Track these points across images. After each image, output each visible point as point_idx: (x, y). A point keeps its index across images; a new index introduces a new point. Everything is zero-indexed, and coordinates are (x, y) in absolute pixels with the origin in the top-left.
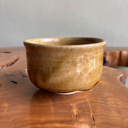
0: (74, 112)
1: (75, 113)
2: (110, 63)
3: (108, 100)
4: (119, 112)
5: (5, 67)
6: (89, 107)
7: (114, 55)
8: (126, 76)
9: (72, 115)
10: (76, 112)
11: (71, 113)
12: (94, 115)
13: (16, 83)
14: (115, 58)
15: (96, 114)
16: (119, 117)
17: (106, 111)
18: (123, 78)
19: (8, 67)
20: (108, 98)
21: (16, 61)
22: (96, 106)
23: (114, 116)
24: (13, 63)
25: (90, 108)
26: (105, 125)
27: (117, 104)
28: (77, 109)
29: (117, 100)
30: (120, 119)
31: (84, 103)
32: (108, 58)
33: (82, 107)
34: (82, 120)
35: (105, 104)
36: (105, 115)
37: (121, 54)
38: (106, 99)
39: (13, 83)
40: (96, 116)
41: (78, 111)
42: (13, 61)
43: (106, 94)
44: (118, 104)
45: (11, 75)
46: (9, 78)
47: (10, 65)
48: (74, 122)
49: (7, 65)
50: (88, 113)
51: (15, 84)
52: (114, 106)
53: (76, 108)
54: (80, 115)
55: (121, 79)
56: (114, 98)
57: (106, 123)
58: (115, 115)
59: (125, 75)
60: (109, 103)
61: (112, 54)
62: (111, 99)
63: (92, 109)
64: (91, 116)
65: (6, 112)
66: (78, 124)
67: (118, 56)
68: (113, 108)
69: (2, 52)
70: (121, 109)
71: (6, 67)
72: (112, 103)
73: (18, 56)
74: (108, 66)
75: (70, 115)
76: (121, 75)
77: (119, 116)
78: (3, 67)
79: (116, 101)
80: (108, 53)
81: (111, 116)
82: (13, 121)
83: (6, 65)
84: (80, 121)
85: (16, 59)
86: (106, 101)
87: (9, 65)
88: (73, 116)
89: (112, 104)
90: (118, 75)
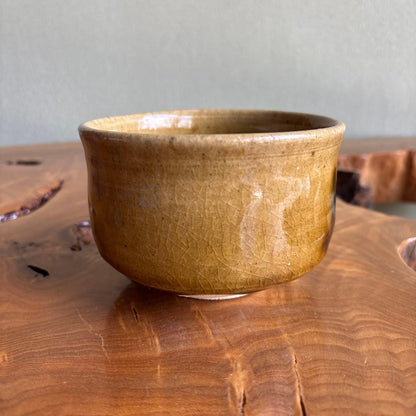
0: (236, 385)
1: (240, 391)
2: (373, 193)
3: (360, 335)
4: (398, 384)
5: (14, 217)
6: (290, 363)
7: (389, 163)
9: (226, 396)
10: (243, 383)
11: (225, 388)
12: (306, 398)
13: (45, 273)
14: (392, 174)
15: (315, 393)
16: (396, 403)
17: (349, 381)
19: (25, 214)
20: (360, 330)
21: (55, 191)
22: (315, 360)
23: (382, 402)
24: (43, 201)
25: (295, 368)
27: (392, 354)
28: (246, 372)
29: (393, 336)
30: (399, 412)
31: (272, 350)
32: (367, 177)
33: (266, 366)
35: (346, 351)
36: (346, 397)
37: (411, 159)
38: (354, 332)
39: (36, 273)
40: (314, 400)
41: (250, 381)
42: (42, 192)
43: (353, 314)
44: (396, 352)
45: (31, 244)
46: (25, 256)
47: (33, 209)
49: (22, 209)
50: (287, 389)
51: (41, 276)
52: (383, 360)
53: (243, 369)
54: (255, 398)
55: (410, 254)
56: (380, 328)
60: (364, 348)
61: (382, 163)
62: (373, 333)
63: (300, 371)
64: (295, 403)
67: (401, 166)
68: (377, 367)
70: (406, 371)
71: (19, 216)
72: (375, 347)
73: (62, 177)
74: (367, 206)
75: (221, 398)
76: (411, 240)
77: (399, 400)
78: (9, 215)
79: (389, 341)
80: (367, 158)
81: (367, 402)
83: (18, 208)
85: (55, 185)
86: (352, 341)
87: (30, 206)
88: (229, 399)
89: (373, 353)
90: (399, 241)
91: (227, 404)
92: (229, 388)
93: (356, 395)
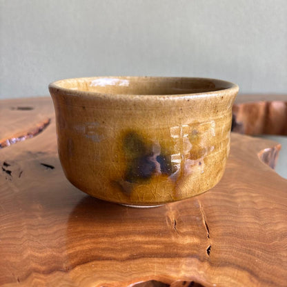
0: (170, 217)
1: (173, 219)
3: (237, 195)
4: (257, 215)
5: (24, 139)
6: (199, 207)
7: (254, 110)
8: (275, 151)
9: (165, 221)
10: (174, 216)
11: (164, 218)
12: (208, 222)
13: (52, 168)
14: (256, 116)
15: (212, 220)
16: (256, 223)
17: (230, 214)
18: (269, 156)
19: (30, 137)
20: (237, 192)
21: (46, 125)
22: (212, 206)
24: (40, 131)
25: (202, 209)
26: (229, 237)
27: (254, 202)
28: (175, 211)
29: (254, 195)
30: (257, 226)
32: (241, 118)
33: (186, 208)
34: (184, 230)
35: (229, 202)
36: (229, 221)
37: (268, 108)
38: (233, 193)
39: (46, 167)
40: (212, 222)
41: (178, 215)
42: (39, 125)
43: (232, 185)
44: (256, 201)
45: (40, 153)
46: (37, 158)
47: (35, 134)
48: (171, 233)
49: (28, 134)
50: (197, 218)
51: (49, 169)
52: (248, 205)
53: (173, 210)
54: (181, 222)
55: (266, 158)
56: (248, 192)
57: (231, 234)
58: (248, 220)
59: (273, 149)
60: (239, 200)
61: (250, 109)
62: (243, 194)
63: (204, 210)
64: (203, 224)
65: (40, 218)
66: (177, 237)
67: (262, 111)
68: (245, 208)
69: (13, 109)
70: (261, 209)
71: (26, 139)
72: (244, 200)
73: (50, 116)
74: (242, 133)
75: (163, 222)
76: (266, 150)
78: (20, 137)
79: (252, 197)
80: (241, 106)
81: (240, 223)
82: (55, 233)
83: (25, 134)
84: (182, 232)
85: (46, 121)
86: (232, 197)
87: (33, 133)
88: (167, 223)
89: (244, 202)
90: (259, 150)
92: (166, 218)
93: (234, 220)
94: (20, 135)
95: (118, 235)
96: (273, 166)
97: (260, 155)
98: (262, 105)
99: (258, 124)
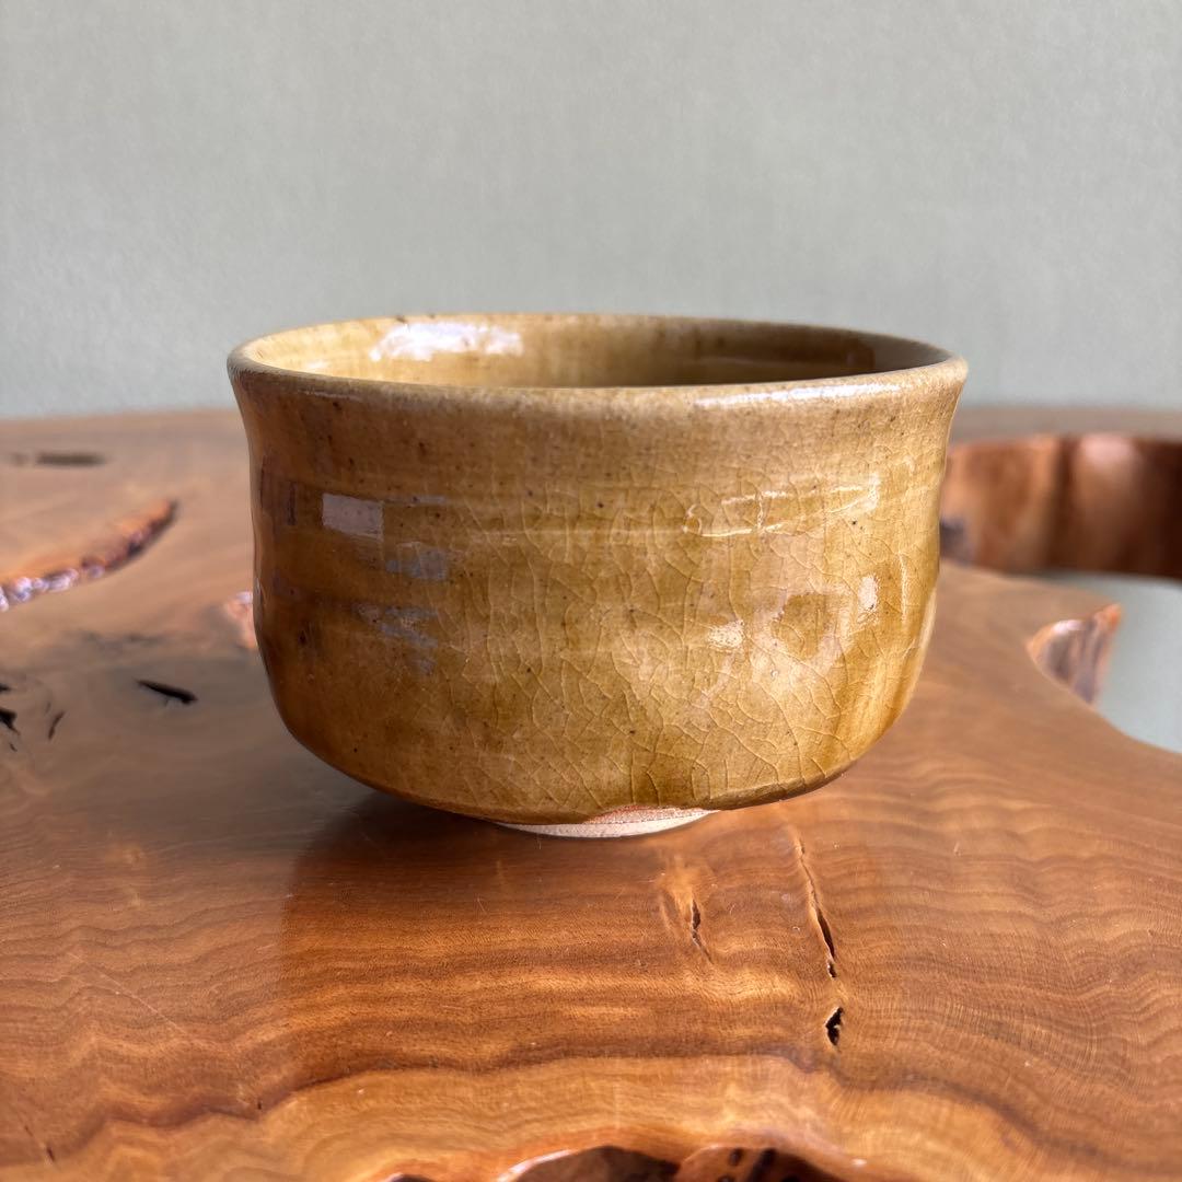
0: (675, 892)
1: (685, 900)
2: (973, 538)
3: (944, 804)
4: (1025, 883)
5: (66, 582)
6: (792, 854)
7: (1011, 470)
8: (1096, 633)
9: (657, 910)
10: (689, 889)
11: (652, 898)
12: (832, 912)
13: (186, 698)
14: (1020, 496)
15: (847, 904)
16: (1021, 915)
17: (923, 882)
18: (1075, 652)
19: (92, 577)
20: (945, 794)
21: (158, 527)
22: (847, 848)
23: (990, 913)
24: (134, 550)
25: (803, 861)
26: (916, 975)
27: (1013, 836)
28: (694, 870)
29: (1014, 805)
30: (1027, 929)
31: (749, 832)
33: (739, 860)
34: (735, 946)
35: (916, 833)
36: (916, 908)
37: (1066, 461)
38: (931, 799)
39: (159, 697)
40: (846, 915)
41: (706, 885)
42: (130, 528)
43: (926, 767)
44: (1023, 831)
45: (134, 638)
46: (123, 661)
47: (113, 565)
48: (680, 956)
49: (85, 564)
50: (786, 898)
51: (174, 703)
52: (993, 845)
53: (687, 865)
54: (720, 912)
55: (1061, 660)
57: (925, 960)
58: (992, 905)
59: (1090, 625)
60: (952, 827)
61: (995, 466)
62: (971, 801)
63: (814, 867)
64: (808, 920)
65: (136, 902)
66: (705, 975)
67: (1042, 476)
68: (980, 858)
69: (19, 460)
70: (1042, 863)
71: (77, 582)
72: (977, 823)
73: (173, 490)
75: (646, 913)
76: (1062, 628)
77: (1028, 910)
78: (52, 576)
79: (1009, 814)
81: (959, 915)
82: (202, 960)
83: (75, 561)
84: (722, 951)
85: (158, 511)
86: (925, 815)
87: (103, 557)
88: (665, 917)
89: (973, 835)
90: (1033, 628)
91: (660, 925)
92: (661, 899)
93: (938, 904)
94: (50, 567)
95: (462, 965)
96: (1088, 693)
97: (1037, 647)
98: (1042, 449)
99: (1029, 524)
